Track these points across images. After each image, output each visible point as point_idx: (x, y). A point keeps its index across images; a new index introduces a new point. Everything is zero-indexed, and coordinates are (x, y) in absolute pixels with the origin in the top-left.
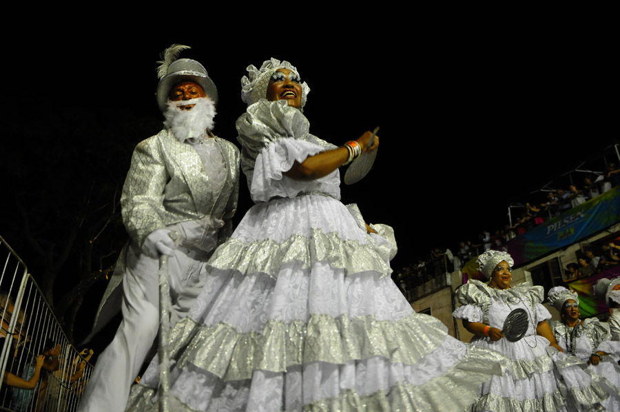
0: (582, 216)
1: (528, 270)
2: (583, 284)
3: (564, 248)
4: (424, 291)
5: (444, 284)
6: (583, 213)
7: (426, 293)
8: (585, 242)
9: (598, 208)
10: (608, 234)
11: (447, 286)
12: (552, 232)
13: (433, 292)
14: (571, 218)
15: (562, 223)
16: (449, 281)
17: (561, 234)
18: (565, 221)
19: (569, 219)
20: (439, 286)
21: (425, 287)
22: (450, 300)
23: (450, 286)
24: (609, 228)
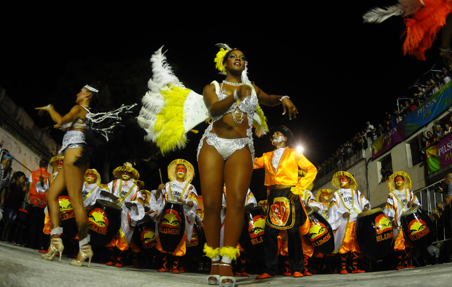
0: (435, 101)
1: (408, 143)
2: (433, 149)
3: (426, 125)
4: (350, 163)
5: (361, 158)
6: (435, 99)
7: (351, 165)
8: (437, 120)
9: (442, 95)
10: (449, 112)
11: (363, 159)
12: (420, 114)
13: (355, 164)
14: (430, 104)
15: (425, 107)
16: (364, 155)
17: (424, 115)
18: (427, 106)
19: (428, 104)
20: (358, 159)
21: (350, 160)
22: (365, 169)
23: (365, 159)
24: (448, 108)
